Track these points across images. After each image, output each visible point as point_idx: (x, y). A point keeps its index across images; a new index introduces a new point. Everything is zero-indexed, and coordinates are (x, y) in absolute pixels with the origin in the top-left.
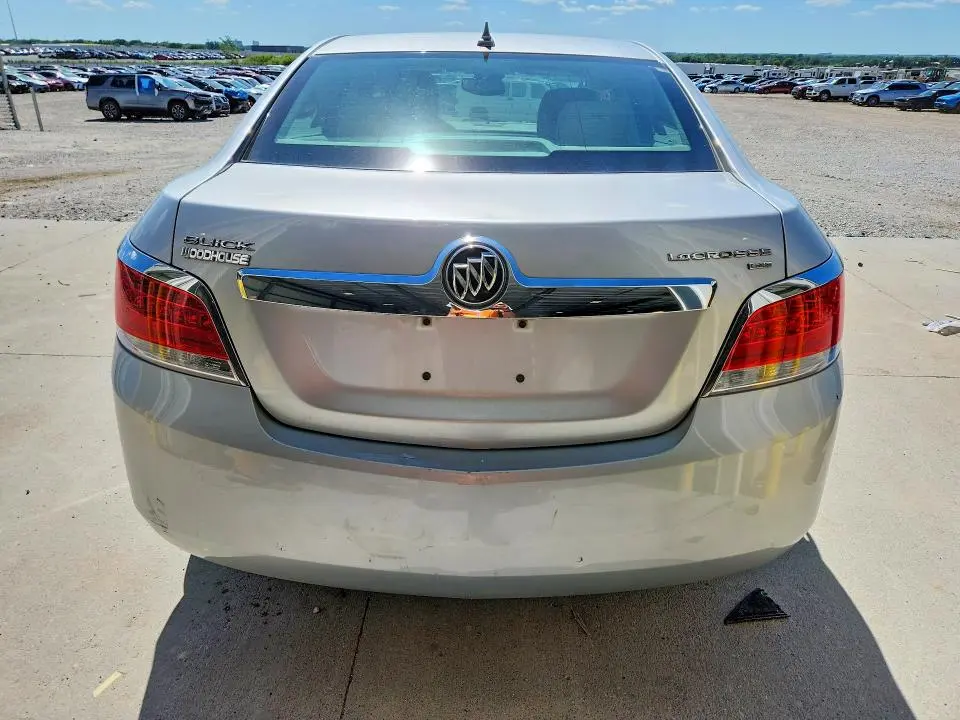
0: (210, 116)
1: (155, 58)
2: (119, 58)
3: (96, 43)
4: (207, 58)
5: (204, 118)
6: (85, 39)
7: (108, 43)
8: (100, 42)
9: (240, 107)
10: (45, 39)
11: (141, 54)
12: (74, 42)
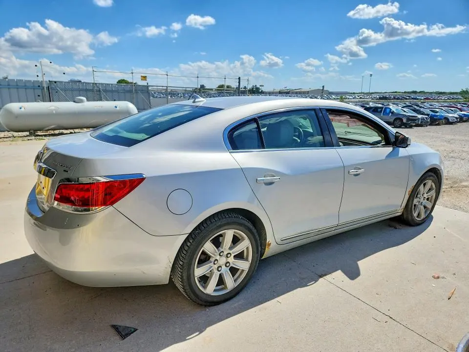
0: (414, 126)
1: (424, 99)
2: (407, 99)
3: (403, 93)
4: (453, 99)
5: (411, 127)
6: (398, 91)
7: (408, 93)
8: (405, 92)
9: (437, 122)
10: (380, 92)
11: (418, 97)
12: (392, 93)
